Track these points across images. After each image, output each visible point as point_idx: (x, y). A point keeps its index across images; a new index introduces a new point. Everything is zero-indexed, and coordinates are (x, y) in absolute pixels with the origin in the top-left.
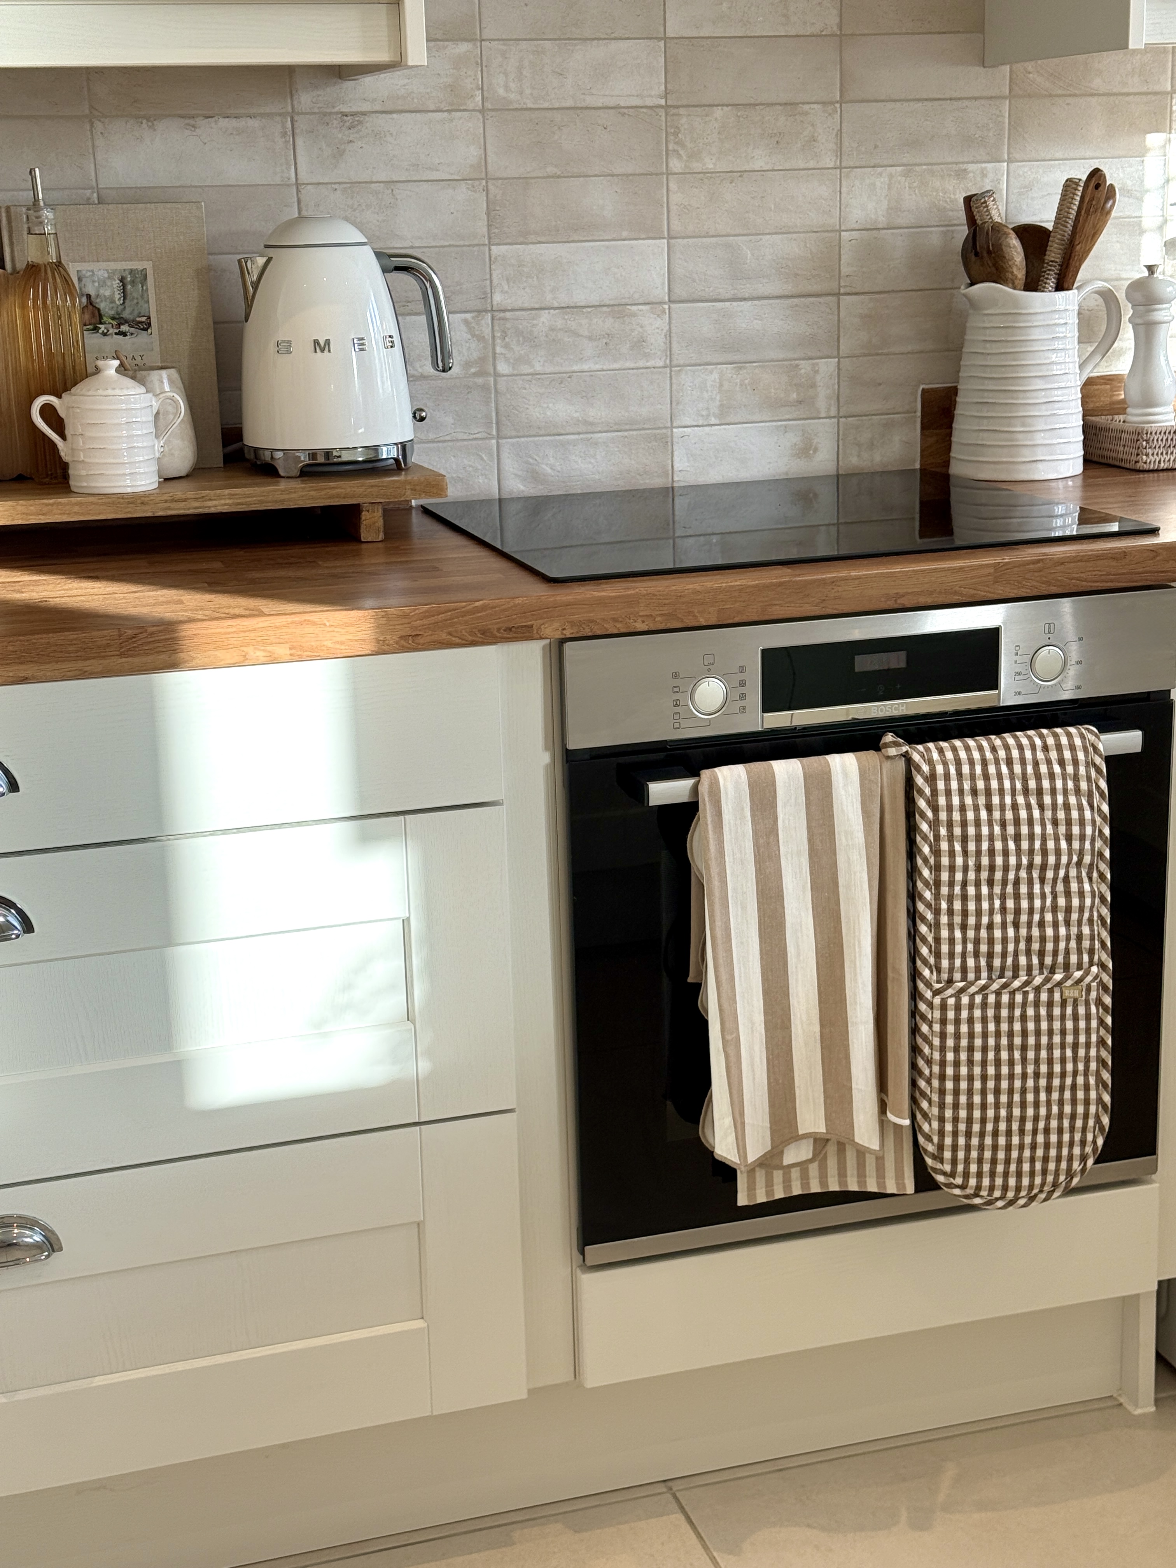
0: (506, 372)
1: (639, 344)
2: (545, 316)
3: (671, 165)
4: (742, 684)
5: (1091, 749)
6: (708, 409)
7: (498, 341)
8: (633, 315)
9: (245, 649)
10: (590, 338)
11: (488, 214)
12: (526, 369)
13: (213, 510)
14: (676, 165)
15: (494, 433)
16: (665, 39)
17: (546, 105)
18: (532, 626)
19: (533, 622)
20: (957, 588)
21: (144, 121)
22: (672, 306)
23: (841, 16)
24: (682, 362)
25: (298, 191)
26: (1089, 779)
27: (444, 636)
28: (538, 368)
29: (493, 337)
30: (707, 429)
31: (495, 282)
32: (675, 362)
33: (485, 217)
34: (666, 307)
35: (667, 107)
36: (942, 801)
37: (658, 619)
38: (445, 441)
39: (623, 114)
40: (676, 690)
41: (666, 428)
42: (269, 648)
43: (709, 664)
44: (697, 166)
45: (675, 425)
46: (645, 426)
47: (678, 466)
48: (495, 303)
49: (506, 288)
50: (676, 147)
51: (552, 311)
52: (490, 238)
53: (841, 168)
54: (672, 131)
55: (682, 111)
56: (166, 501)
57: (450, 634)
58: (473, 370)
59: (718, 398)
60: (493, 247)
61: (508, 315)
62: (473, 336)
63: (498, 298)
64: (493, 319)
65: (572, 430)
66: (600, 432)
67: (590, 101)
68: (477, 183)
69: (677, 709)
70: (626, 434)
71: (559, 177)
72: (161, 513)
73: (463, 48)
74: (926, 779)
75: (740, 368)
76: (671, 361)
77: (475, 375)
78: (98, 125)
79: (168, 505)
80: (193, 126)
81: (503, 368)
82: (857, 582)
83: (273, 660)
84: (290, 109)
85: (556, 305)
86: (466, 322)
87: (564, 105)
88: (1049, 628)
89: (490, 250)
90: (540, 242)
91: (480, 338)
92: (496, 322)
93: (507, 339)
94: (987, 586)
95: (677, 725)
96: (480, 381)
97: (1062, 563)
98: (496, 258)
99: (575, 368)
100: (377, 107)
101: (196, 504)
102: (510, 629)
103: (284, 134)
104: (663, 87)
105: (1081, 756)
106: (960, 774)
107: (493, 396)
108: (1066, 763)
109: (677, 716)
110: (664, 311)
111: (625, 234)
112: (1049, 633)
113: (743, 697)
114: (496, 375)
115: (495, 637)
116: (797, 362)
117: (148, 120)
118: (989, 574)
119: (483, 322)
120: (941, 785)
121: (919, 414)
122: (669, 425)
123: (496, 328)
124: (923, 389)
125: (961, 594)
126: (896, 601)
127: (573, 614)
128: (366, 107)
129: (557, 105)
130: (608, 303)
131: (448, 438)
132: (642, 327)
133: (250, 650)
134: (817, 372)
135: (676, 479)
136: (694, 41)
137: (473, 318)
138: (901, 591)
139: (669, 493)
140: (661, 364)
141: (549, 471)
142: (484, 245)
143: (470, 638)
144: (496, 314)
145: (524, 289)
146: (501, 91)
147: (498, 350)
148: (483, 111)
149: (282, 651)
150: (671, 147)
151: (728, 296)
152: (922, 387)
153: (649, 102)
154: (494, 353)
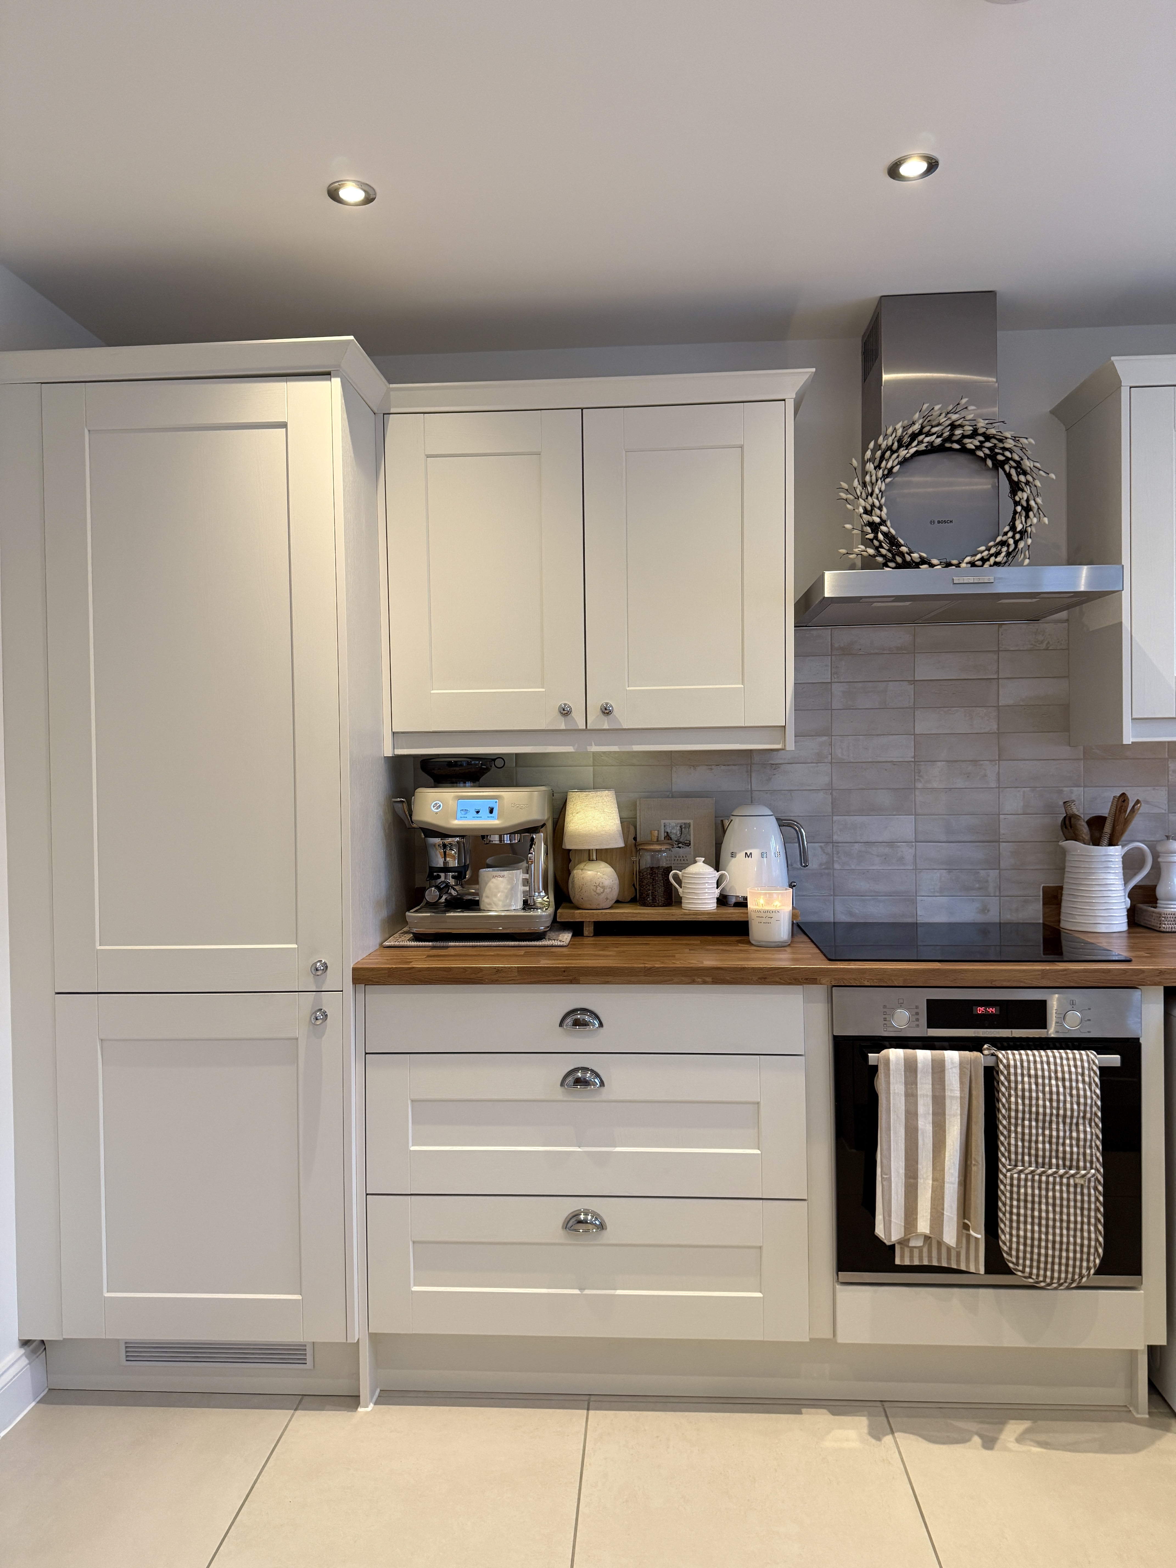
0: (839, 868)
1: (901, 859)
2: (857, 846)
3: (916, 785)
4: (917, 1014)
5: (1091, 1062)
6: (934, 889)
7: (835, 855)
8: (899, 847)
9: (694, 977)
10: (878, 856)
11: (832, 803)
12: (847, 867)
13: (700, 920)
14: (919, 785)
15: (832, 893)
16: (914, 734)
17: (860, 761)
18: (817, 979)
19: (817, 977)
20: (1022, 980)
21: (692, 767)
22: (917, 843)
23: (998, 725)
24: (921, 868)
25: (751, 793)
26: (1090, 1076)
27: (777, 979)
28: (853, 867)
29: (833, 853)
30: (934, 898)
31: (835, 831)
32: (918, 868)
33: (831, 805)
34: (914, 844)
35: (914, 762)
36: (1012, 1078)
37: (875, 981)
38: (809, 896)
39: (895, 765)
40: (885, 1013)
41: (914, 896)
42: (704, 978)
43: (901, 1003)
44: (929, 786)
45: (917, 895)
46: (904, 895)
47: (919, 914)
48: (834, 839)
49: (839, 833)
50: (919, 778)
51: (860, 844)
52: (832, 813)
53: (999, 788)
54: (917, 771)
55: (922, 763)
56: (682, 915)
57: (780, 979)
58: (823, 867)
59: (939, 884)
60: (834, 817)
61: (840, 844)
62: (824, 852)
63: (835, 838)
64: (833, 846)
65: (868, 894)
66: (882, 896)
67: (879, 759)
68: (828, 791)
69: (885, 1022)
70: (894, 897)
71: (864, 789)
72: (679, 920)
73: (824, 738)
74: (1005, 1066)
75: (950, 872)
76: (916, 867)
77: (824, 869)
78: (674, 769)
79: (682, 916)
80: (711, 769)
81: (837, 866)
82: (972, 972)
83: (705, 983)
84: (750, 762)
85: (862, 841)
86: (821, 847)
87: (868, 761)
88: (1073, 1002)
89: (832, 818)
90: (855, 815)
91: (827, 854)
92: (834, 848)
93: (839, 855)
94: (1038, 980)
95: (885, 1030)
96: (826, 871)
97: (1077, 972)
98: (835, 821)
99: (870, 868)
100: (786, 762)
101: (694, 917)
102: (807, 979)
103: (747, 772)
104: (913, 754)
105: (1086, 1065)
106: (1022, 1066)
107: (832, 878)
108: (1078, 1067)
109: (885, 1025)
110: (913, 846)
111: (894, 813)
112: (1073, 1004)
113: (917, 1020)
114: (834, 869)
115: (800, 982)
116: (978, 871)
117: (693, 766)
118: (1039, 975)
119: (829, 847)
120: (1012, 1070)
121: (1041, 897)
122: (915, 895)
123: (834, 850)
124: (1043, 887)
125: (1024, 982)
126: (991, 983)
127: (835, 975)
128: (781, 761)
129: (864, 761)
130: (886, 841)
131: (811, 895)
132: (902, 852)
133: (696, 978)
134: (989, 876)
135: (918, 919)
136: (928, 736)
137: (824, 845)
138: (994, 979)
139: (915, 925)
140: (911, 868)
141: (857, 911)
142: (830, 816)
143: (789, 981)
144: (834, 844)
145: (847, 834)
146: (840, 755)
147: (835, 859)
148: (831, 763)
149: (709, 979)
150: (916, 778)
151: (945, 840)
152: (1043, 885)
153: (907, 760)
154: (833, 861)
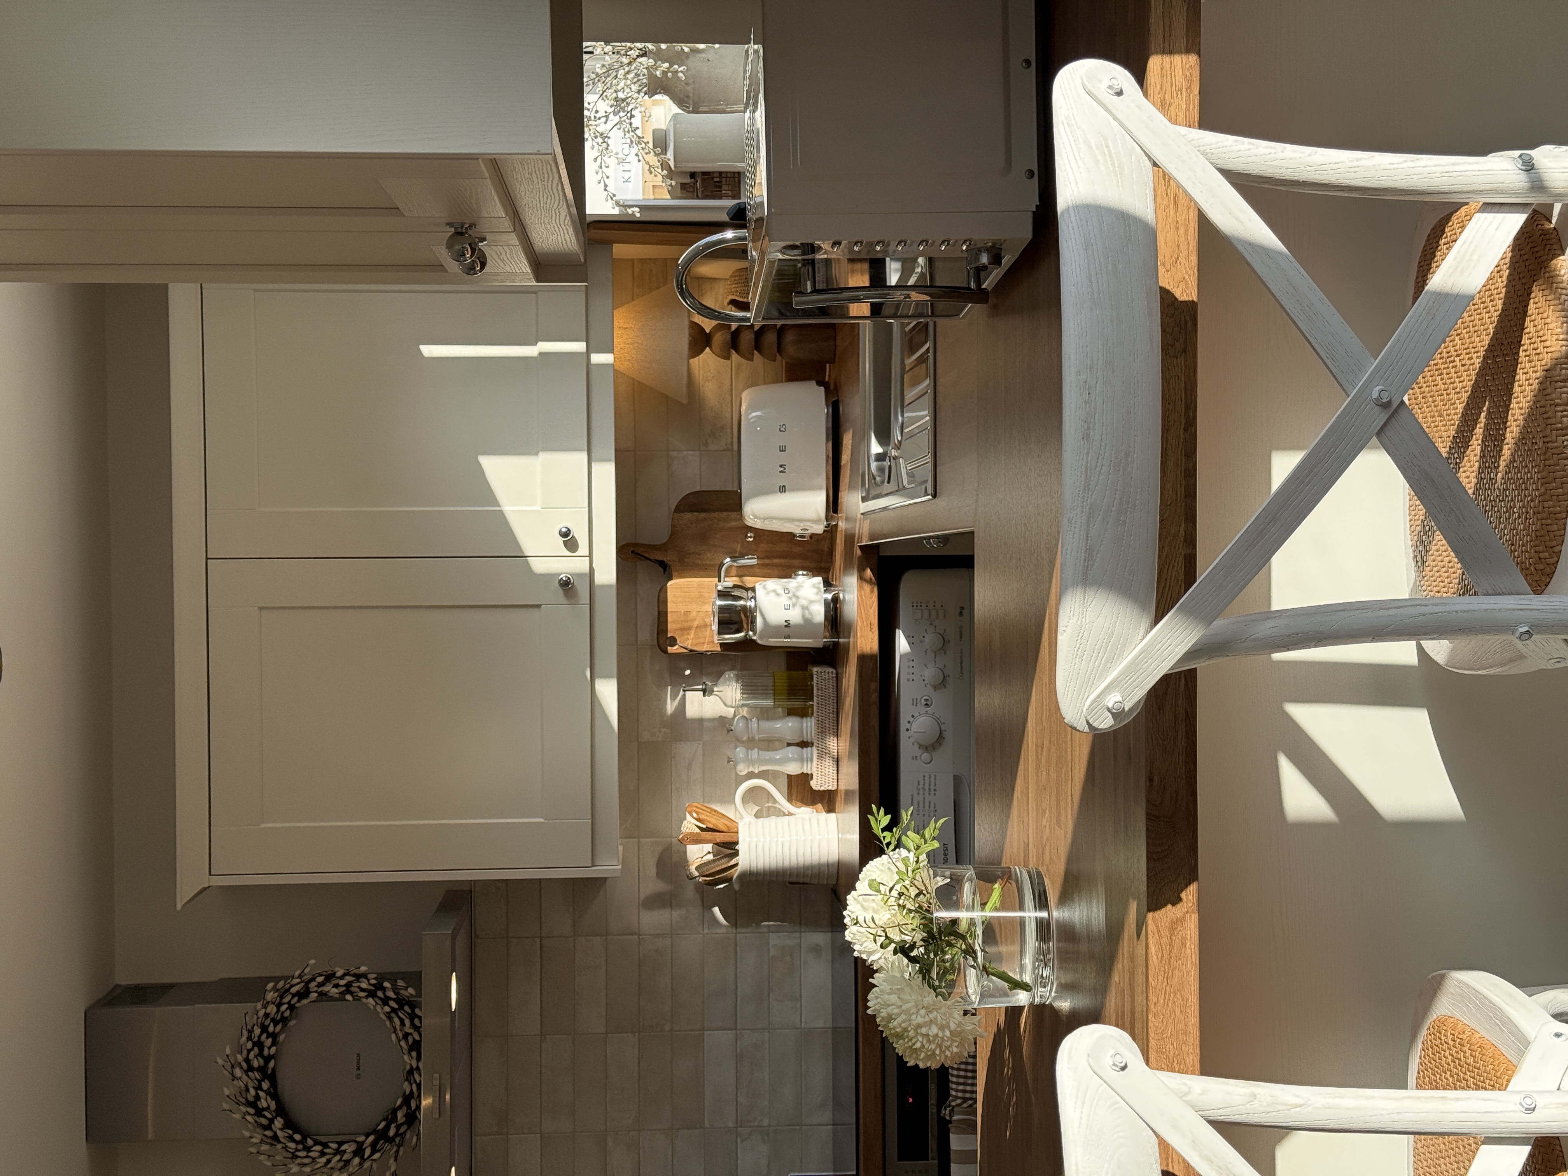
0: (768, 1120)
1: (757, 1046)
2: (740, 1099)
3: (667, 1029)
6: (792, 1008)
7: (752, 1124)
8: (742, 1050)
10: (753, 1074)
12: (767, 1110)
17: (637, 1097)
24: (767, 1023)
28: (766, 1103)
30: (803, 1008)
31: (722, 1125)
33: (690, 1130)
35: (639, 1032)
39: (642, 1056)
41: (801, 1032)
44: (668, 1015)
45: (800, 1027)
46: (800, 1043)
47: (821, 1025)
49: (726, 1120)
50: (659, 1027)
51: (738, 1095)
54: (651, 1029)
55: (641, 1023)
59: (787, 1002)
65: (799, 1085)
66: (801, 1069)
67: (636, 1074)
68: (674, 1134)
70: (803, 1055)
71: (672, 1091)
76: (766, 1029)
85: (735, 1093)
87: (637, 1088)
90: (704, 1101)
99: (767, 1082)
104: (630, 1034)
110: (741, 1033)
111: (701, 1055)
122: (799, 1030)
129: (637, 1092)
130: (735, 1064)
132: (748, 1045)
135: (828, 1026)
136: (608, 1018)
139: (835, 1031)
140: (767, 1034)
141: (820, 1098)
144: (738, 1126)
145: (726, 1110)
146: (630, 1121)
148: (639, 1131)
150: (659, 1030)
153: (637, 1042)
